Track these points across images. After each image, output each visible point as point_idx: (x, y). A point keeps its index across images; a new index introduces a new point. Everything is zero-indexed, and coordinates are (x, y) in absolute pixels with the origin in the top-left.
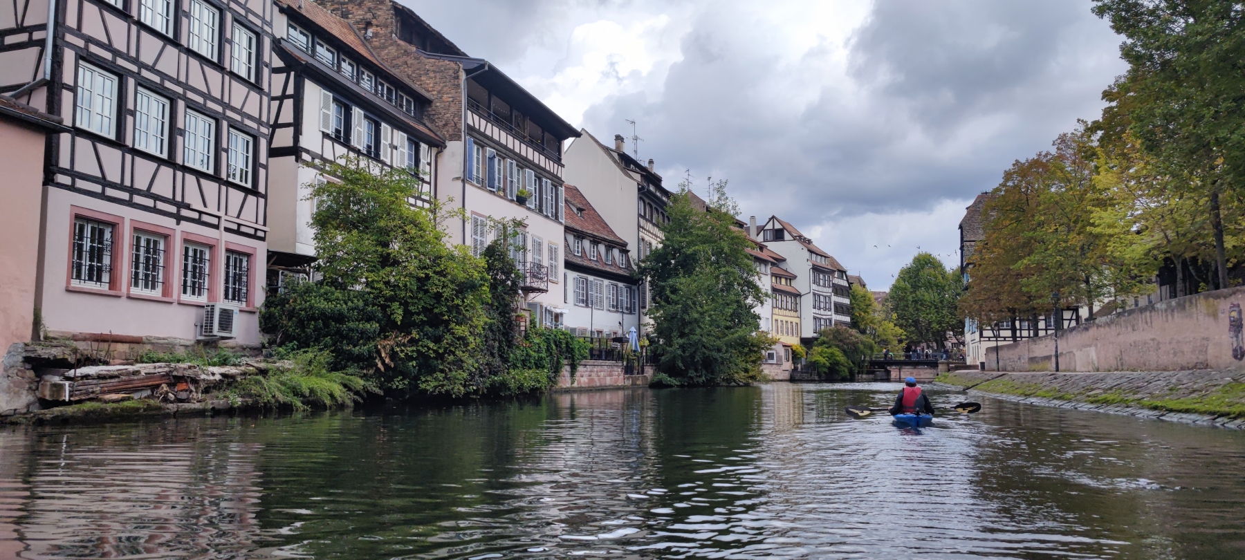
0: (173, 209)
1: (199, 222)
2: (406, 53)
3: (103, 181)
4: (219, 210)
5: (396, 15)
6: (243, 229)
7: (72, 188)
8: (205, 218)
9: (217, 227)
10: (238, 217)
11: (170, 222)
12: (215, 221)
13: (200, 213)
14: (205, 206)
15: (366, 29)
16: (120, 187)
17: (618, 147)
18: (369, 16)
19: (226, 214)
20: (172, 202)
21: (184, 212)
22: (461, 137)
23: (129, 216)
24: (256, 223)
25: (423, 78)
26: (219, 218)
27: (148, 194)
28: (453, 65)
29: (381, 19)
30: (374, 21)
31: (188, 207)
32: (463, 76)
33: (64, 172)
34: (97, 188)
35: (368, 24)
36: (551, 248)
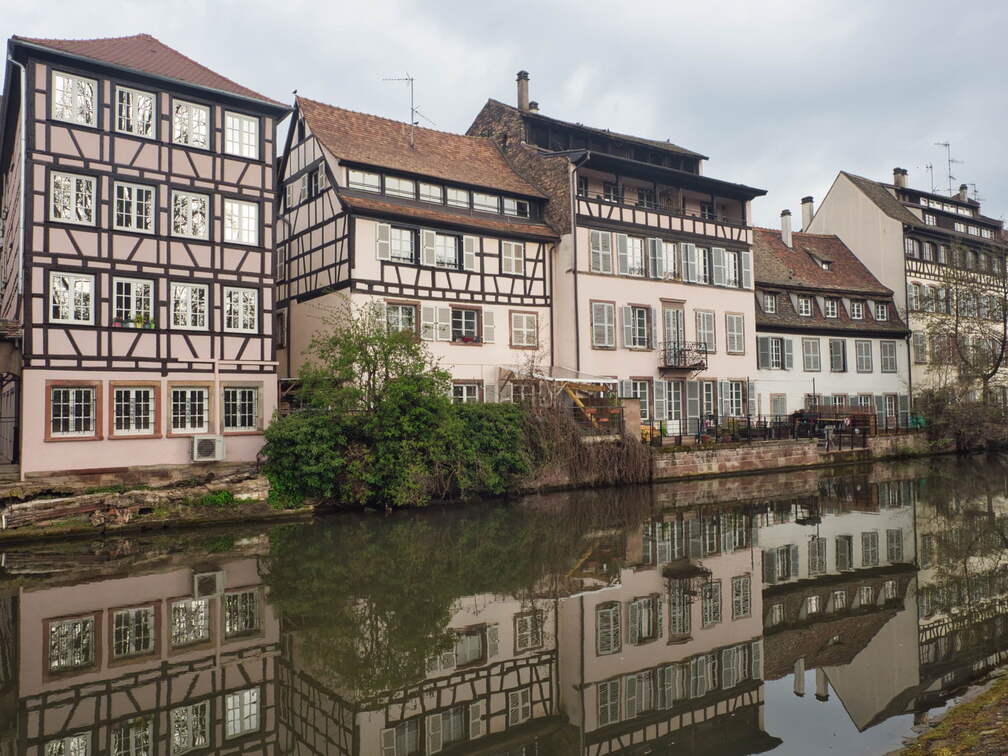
0: (159, 365)
1: (190, 370)
2: (531, 157)
3: (79, 357)
4: (212, 356)
5: (525, 123)
6: (244, 368)
7: (48, 367)
8: (195, 366)
9: (212, 371)
10: (238, 358)
11: (157, 376)
12: (210, 367)
13: (190, 363)
14: (196, 356)
15: (504, 142)
16: (99, 358)
17: (897, 182)
18: (505, 129)
19: (222, 358)
20: (158, 359)
21: (170, 366)
22: (570, 229)
23: (106, 377)
24: (262, 359)
25: (543, 178)
26: (213, 364)
27: (128, 358)
28: (564, 161)
29: (513, 130)
30: (509, 134)
31: (175, 361)
32: (572, 168)
33: (38, 357)
34: (74, 363)
35: (506, 137)
36: (731, 319)
